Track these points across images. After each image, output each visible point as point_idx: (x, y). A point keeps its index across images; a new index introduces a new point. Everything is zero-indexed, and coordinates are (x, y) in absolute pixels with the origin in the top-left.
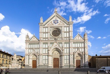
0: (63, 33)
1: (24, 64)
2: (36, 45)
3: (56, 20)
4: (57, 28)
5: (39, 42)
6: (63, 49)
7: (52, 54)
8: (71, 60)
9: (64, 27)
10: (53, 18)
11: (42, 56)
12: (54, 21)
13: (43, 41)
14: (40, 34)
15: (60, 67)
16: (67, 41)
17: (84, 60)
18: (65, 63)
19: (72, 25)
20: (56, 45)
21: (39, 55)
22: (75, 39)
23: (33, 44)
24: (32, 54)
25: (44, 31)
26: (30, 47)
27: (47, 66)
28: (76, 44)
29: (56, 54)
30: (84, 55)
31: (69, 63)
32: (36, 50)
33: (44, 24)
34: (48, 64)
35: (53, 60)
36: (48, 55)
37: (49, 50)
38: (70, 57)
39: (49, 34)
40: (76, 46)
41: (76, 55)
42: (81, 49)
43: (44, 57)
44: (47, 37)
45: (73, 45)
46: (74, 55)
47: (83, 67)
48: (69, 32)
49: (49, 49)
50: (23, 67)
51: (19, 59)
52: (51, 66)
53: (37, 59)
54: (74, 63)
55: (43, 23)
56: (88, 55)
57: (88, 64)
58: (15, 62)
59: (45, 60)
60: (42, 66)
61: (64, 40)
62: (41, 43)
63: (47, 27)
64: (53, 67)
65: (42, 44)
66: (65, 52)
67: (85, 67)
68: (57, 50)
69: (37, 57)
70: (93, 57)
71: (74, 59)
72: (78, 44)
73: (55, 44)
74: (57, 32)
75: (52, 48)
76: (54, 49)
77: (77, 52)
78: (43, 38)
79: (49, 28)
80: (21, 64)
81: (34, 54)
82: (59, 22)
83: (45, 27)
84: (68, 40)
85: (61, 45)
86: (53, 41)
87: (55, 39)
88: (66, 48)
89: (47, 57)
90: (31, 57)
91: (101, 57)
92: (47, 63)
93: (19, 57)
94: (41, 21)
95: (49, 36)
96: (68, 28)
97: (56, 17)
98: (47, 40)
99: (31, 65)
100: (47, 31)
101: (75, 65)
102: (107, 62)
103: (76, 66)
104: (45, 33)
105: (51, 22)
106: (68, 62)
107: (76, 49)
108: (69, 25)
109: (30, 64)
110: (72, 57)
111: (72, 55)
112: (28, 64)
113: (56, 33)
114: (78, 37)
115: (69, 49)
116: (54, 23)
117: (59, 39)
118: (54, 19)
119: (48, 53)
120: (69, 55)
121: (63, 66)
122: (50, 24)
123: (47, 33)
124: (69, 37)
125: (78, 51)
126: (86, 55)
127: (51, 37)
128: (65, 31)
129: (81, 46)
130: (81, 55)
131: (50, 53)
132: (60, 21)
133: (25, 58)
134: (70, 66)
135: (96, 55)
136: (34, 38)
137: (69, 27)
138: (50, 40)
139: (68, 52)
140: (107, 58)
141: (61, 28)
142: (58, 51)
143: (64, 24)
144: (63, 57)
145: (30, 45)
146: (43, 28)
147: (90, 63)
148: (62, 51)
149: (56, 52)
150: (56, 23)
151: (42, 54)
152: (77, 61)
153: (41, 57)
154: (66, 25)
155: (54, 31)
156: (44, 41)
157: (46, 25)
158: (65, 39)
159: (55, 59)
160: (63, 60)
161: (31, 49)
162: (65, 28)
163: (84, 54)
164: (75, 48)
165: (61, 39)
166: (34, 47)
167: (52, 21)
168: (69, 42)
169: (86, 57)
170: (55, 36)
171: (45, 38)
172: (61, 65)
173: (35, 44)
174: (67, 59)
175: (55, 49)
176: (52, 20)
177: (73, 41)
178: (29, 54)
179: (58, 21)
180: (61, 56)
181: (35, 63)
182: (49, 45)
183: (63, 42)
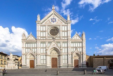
0: (61, 32)
1: (21, 64)
2: (33, 44)
3: (54, 18)
4: (55, 27)
5: (37, 41)
6: (62, 48)
8: (70, 59)
9: (62, 26)
10: (50, 16)
11: (40, 56)
12: (52, 19)
14: (37, 32)
15: (59, 67)
16: (65, 40)
17: (81, 60)
18: (63, 62)
19: (70, 24)
20: (54, 45)
21: (37, 55)
22: (73, 39)
23: (30, 43)
24: (29, 54)
26: (27, 47)
27: (46, 66)
28: (74, 44)
29: (55, 53)
30: (82, 55)
31: (68, 63)
32: (33, 49)
33: (41, 22)
34: (46, 64)
35: (51, 60)
36: (46, 55)
37: (47, 50)
38: (69, 57)
39: (47, 33)
40: (74, 46)
41: (74, 54)
42: (79, 49)
43: (42, 56)
44: (44, 36)
45: (71, 45)
46: (72, 55)
47: (81, 66)
48: (67, 31)
49: (47, 49)
51: (15, 59)
53: (34, 59)
54: (72, 63)
56: (85, 55)
57: (85, 64)
58: (12, 62)
59: (43, 60)
60: (40, 66)
61: (62, 39)
62: (39, 42)
63: (45, 26)
64: (51, 67)
65: (40, 44)
66: (64, 52)
67: (83, 66)
68: (55, 49)
69: (34, 57)
70: (90, 57)
71: (72, 59)
72: (76, 44)
73: (53, 43)
74: (55, 31)
75: (50, 48)
76: (52, 48)
78: (41, 37)
79: (47, 27)
80: (17, 64)
81: (31, 54)
82: (57, 21)
83: (43, 26)
85: (59, 44)
86: (51, 40)
87: (53, 38)
88: (65, 48)
89: (45, 56)
90: (28, 57)
91: (98, 57)
92: (45, 63)
93: (15, 57)
94: (39, 19)
95: (47, 36)
96: (66, 27)
97: (53, 15)
98: (44, 40)
99: (28, 65)
101: (73, 65)
102: (104, 61)
103: (75, 65)
104: (43, 31)
105: (49, 20)
106: (66, 62)
108: (67, 24)
110: (70, 56)
111: (71, 55)
112: (25, 65)
113: (54, 32)
114: (76, 37)
115: (67, 48)
116: (52, 21)
117: (57, 38)
118: (52, 17)
119: (46, 52)
120: (67, 55)
121: (62, 66)
122: (47, 22)
123: (45, 31)
124: (67, 37)
125: (76, 51)
126: (84, 55)
127: (49, 36)
128: (63, 30)
129: (79, 46)
130: (79, 55)
131: (49, 53)
133: (21, 58)
134: (69, 66)
135: (94, 55)
136: (31, 37)
137: (67, 26)
138: (48, 40)
139: (66, 52)
140: (104, 57)
141: (59, 27)
142: (56, 51)
143: (62, 23)
144: (62, 56)
145: (27, 44)
146: (41, 26)
147: (88, 62)
148: (60, 51)
149: (54, 52)
150: (54, 22)
151: (40, 54)
152: (75, 60)
154: (64, 24)
155: (51, 30)
156: (42, 40)
157: (44, 24)
158: (64, 38)
159: (53, 59)
160: (62, 60)
163: (81, 53)
164: (73, 48)
165: (59, 38)
166: (31, 47)
167: (50, 19)
168: (68, 41)
169: (84, 57)
170: (53, 35)
171: (43, 37)
172: (59, 65)
174: (65, 59)
175: (54, 49)
177: (71, 41)
178: (26, 54)
179: (55, 19)
180: (59, 56)
181: (32, 63)
182: (47, 44)
183: (61, 41)
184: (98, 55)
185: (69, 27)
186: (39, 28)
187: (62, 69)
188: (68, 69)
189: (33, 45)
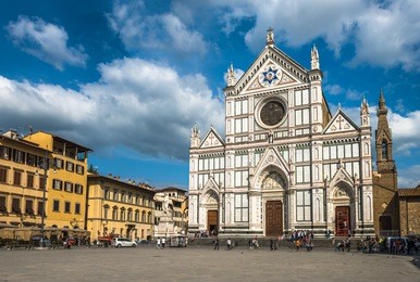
0: (291, 113)
2: (217, 160)
3: (270, 70)
4: (274, 98)
5: (224, 151)
6: (293, 168)
7: (262, 186)
8: (318, 206)
11: (232, 195)
12: (265, 74)
13: (235, 144)
14: (227, 123)
16: (303, 139)
18: (298, 217)
19: (318, 82)
20: (270, 157)
21: (224, 195)
22: (329, 131)
25: (238, 112)
26: (201, 168)
27: (247, 230)
28: (333, 148)
30: (360, 188)
32: (217, 176)
33: (237, 88)
34: (249, 221)
35: (264, 209)
36: (248, 193)
37: (252, 175)
38: (314, 199)
39: (251, 119)
40: (333, 157)
41: (335, 187)
42: (349, 165)
43: (238, 197)
44: (246, 130)
45: (321, 152)
46: (326, 190)
47: (355, 232)
48: (309, 106)
49: (251, 171)
52: (259, 230)
53: (219, 207)
54: (326, 220)
55: (233, 88)
56: (371, 188)
57: (372, 222)
61: (296, 137)
62: (230, 151)
63: (246, 98)
64: (264, 235)
66: (300, 179)
67: (362, 232)
68: (273, 172)
69: (218, 200)
71: (325, 205)
72: (341, 148)
73: (269, 152)
74: (274, 109)
75: (261, 169)
77: (336, 178)
78: (236, 135)
79: (251, 100)
81: (211, 190)
82: (279, 77)
83: (241, 99)
84: (306, 136)
86: (264, 144)
87: (268, 136)
88: (303, 164)
90: (204, 200)
94: (231, 80)
96: (305, 93)
97: (269, 60)
98: (245, 143)
99: (204, 226)
103: (337, 228)
105: (258, 78)
106: (308, 217)
108: (309, 81)
109: (201, 222)
110: (318, 195)
111: (321, 191)
112: (196, 224)
113: (271, 113)
114: (340, 121)
116: (265, 80)
117: (280, 135)
118: (265, 67)
120: (311, 190)
121: (293, 229)
122: (253, 86)
123: (247, 116)
125: (339, 173)
126: (364, 188)
127: (257, 128)
128: (299, 102)
130: (351, 188)
131: (256, 185)
132: (283, 73)
134: (314, 230)
136: (212, 138)
137: (309, 89)
138: (254, 141)
139: (307, 179)
141: (284, 96)
143: (295, 80)
144: (293, 196)
145: (201, 162)
146: (236, 101)
147: (389, 217)
148: (288, 176)
149: (274, 180)
150: (270, 82)
151: (234, 190)
153: (229, 199)
154: (299, 82)
155: (265, 106)
156: (238, 143)
157: (244, 92)
158: (299, 132)
159: (270, 204)
160: (293, 209)
161: (203, 173)
162: (298, 93)
163: (358, 183)
164: (329, 162)
165: (286, 134)
166: (211, 168)
167: (260, 75)
169: (365, 196)
170: (270, 123)
171: (242, 135)
173: (214, 157)
174: (303, 206)
176: (260, 73)
177: (321, 139)
178: (198, 192)
179: (276, 72)
180: (287, 193)
183: (292, 143)
185: (314, 92)
186: (231, 107)
189: (217, 163)
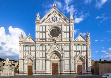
0: (63, 33)
2: (32, 47)
3: (55, 17)
4: (56, 27)
5: (35, 44)
6: (63, 52)
7: (51, 58)
8: (72, 65)
11: (39, 60)
12: (53, 18)
13: (40, 42)
14: (36, 34)
15: (60, 74)
16: (67, 43)
17: (86, 65)
18: (65, 68)
19: (73, 24)
20: (54, 48)
21: (35, 60)
22: (76, 41)
23: (28, 46)
24: (27, 58)
25: (41, 30)
26: (25, 50)
27: (45, 73)
28: (77, 47)
29: (55, 58)
31: (70, 69)
32: (32, 53)
33: (41, 21)
34: (46, 70)
35: (51, 66)
36: (45, 60)
37: (47, 54)
38: (71, 62)
39: (47, 33)
40: (78, 49)
41: (78, 59)
43: (41, 61)
44: (44, 37)
45: (74, 48)
46: (75, 60)
47: (85, 73)
48: (70, 32)
49: (47, 52)
50: (17, 74)
51: (11, 64)
52: (50, 73)
53: (33, 65)
54: (75, 70)
55: (39, 21)
56: (90, 60)
57: (90, 70)
58: (8, 68)
59: (43, 65)
60: (39, 73)
61: (64, 42)
62: (38, 44)
63: (45, 26)
64: (51, 74)
65: (39, 46)
66: (66, 56)
67: (87, 73)
68: (56, 53)
69: (33, 62)
70: (96, 62)
71: (75, 65)
72: (80, 47)
73: (54, 46)
74: (56, 32)
75: (51, 51)
77: (79, 56)
78: (40, 39)
79: (47, 26)
80: (14, 70)
81: (29, 58)
82: (58, 20)
83: (43, 26)
84: (68, 41)
85: (60, 47)
86: (52, 43)
87: (54, 40)
88: (67, 51)
89: (44, 61)
90: (26, 62)
91: (105, 62)
92: (44, 69)
93: (12, 62)
94: (38, 18)
95: (47, 37)
96: (68, 27)
97: (54, 13)
98: (44, 42)
99: (26, 72)
100: (44, 30)
101: (77, 72)
104: (43, 32)
105: (49, 19)
106: (68, 68)
107: (78, 53)
108: (70, 23)
109: (25, 70)
111: (73, 60)
112: (23, 71)
113: (54, 33)
114: (80, 38)
115: (70, 52)
116: (53, 20)
117: (58, 40)
118: (52, 15)
119: (46, 56)
120: (70, 60)
121: (63, 73)
122: (48, 22)
123: (45, 32)
124: (70, 38)
127: (49, 37)
128: (65, 30)
129: (83, 49)
130: (83, 59)
131: (48, 57)
132: (60, 19)
133: (18, 63)
135: (100, 60)
136: (29, 39)
137: (70, 26)
138: (48, 42)
139: (68, 56)
141: (60, 27)
142: (57, 55)
143: (64, 22)
144: (63, 62)
145: (24, 47)
146: (40, 26)
147: (93, 69)
148: (61, 55)
149: (55, 56)
150: (55, 21)
151: (40, 59)
152: (78, 66)
153: (38, 62)
154: (66, 23)
155: (52, 30)
157: (43, 23)
158: (65, 40)
159: (53, 64)
160: (63, 66)
161: (26, 52)
162: (65, 27)
163: (86, 58)
164: (76, 51)
165: (60, 40)
166: (29, 50)
167: (51, 18)
168: (70, 43)
169: (88, 62)
171: (43, 39)
172: (61, 71)
173: (30, 46)
174: (67, 65)
175: (54, 53)
177: (74, 43)
178: (23, 59)
179: (57, 18)
180: (60, 61)
182: (47, 47)
183: (63, 44)
184: (105, 60)
185: (71, 27)
186: (38, 28)
187: (63, 76)
188: (70, 76)
